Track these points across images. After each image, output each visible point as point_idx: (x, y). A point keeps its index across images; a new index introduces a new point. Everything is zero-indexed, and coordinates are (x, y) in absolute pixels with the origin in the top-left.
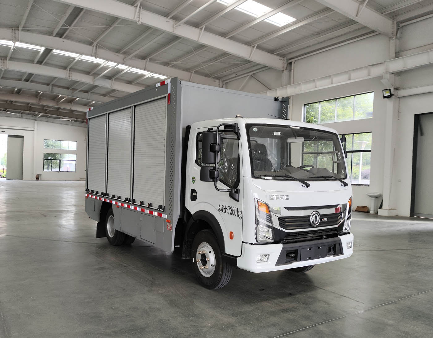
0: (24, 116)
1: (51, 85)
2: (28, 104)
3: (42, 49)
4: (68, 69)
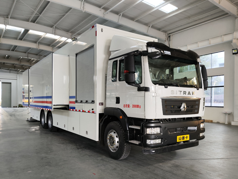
0: (11, 71)
1: (27, 53)
2: (13, 64)
3: (22, 30)
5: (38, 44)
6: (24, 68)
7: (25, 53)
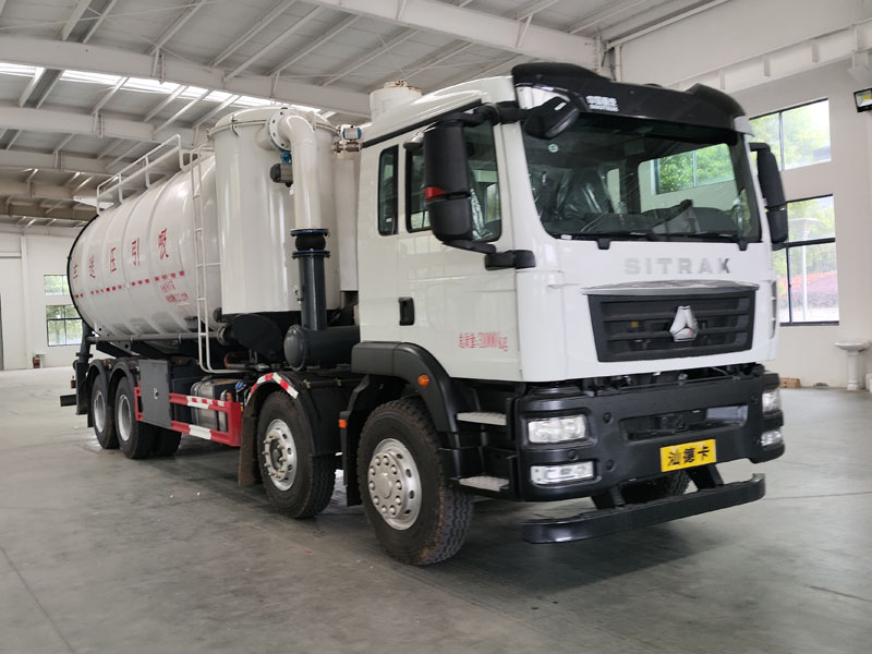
1: (56, 152)
2: (4, 199)
3: (38, 72)
4: (96, 112)
5: (100, 116)
6: (47, 209)
7: (50, 151)
